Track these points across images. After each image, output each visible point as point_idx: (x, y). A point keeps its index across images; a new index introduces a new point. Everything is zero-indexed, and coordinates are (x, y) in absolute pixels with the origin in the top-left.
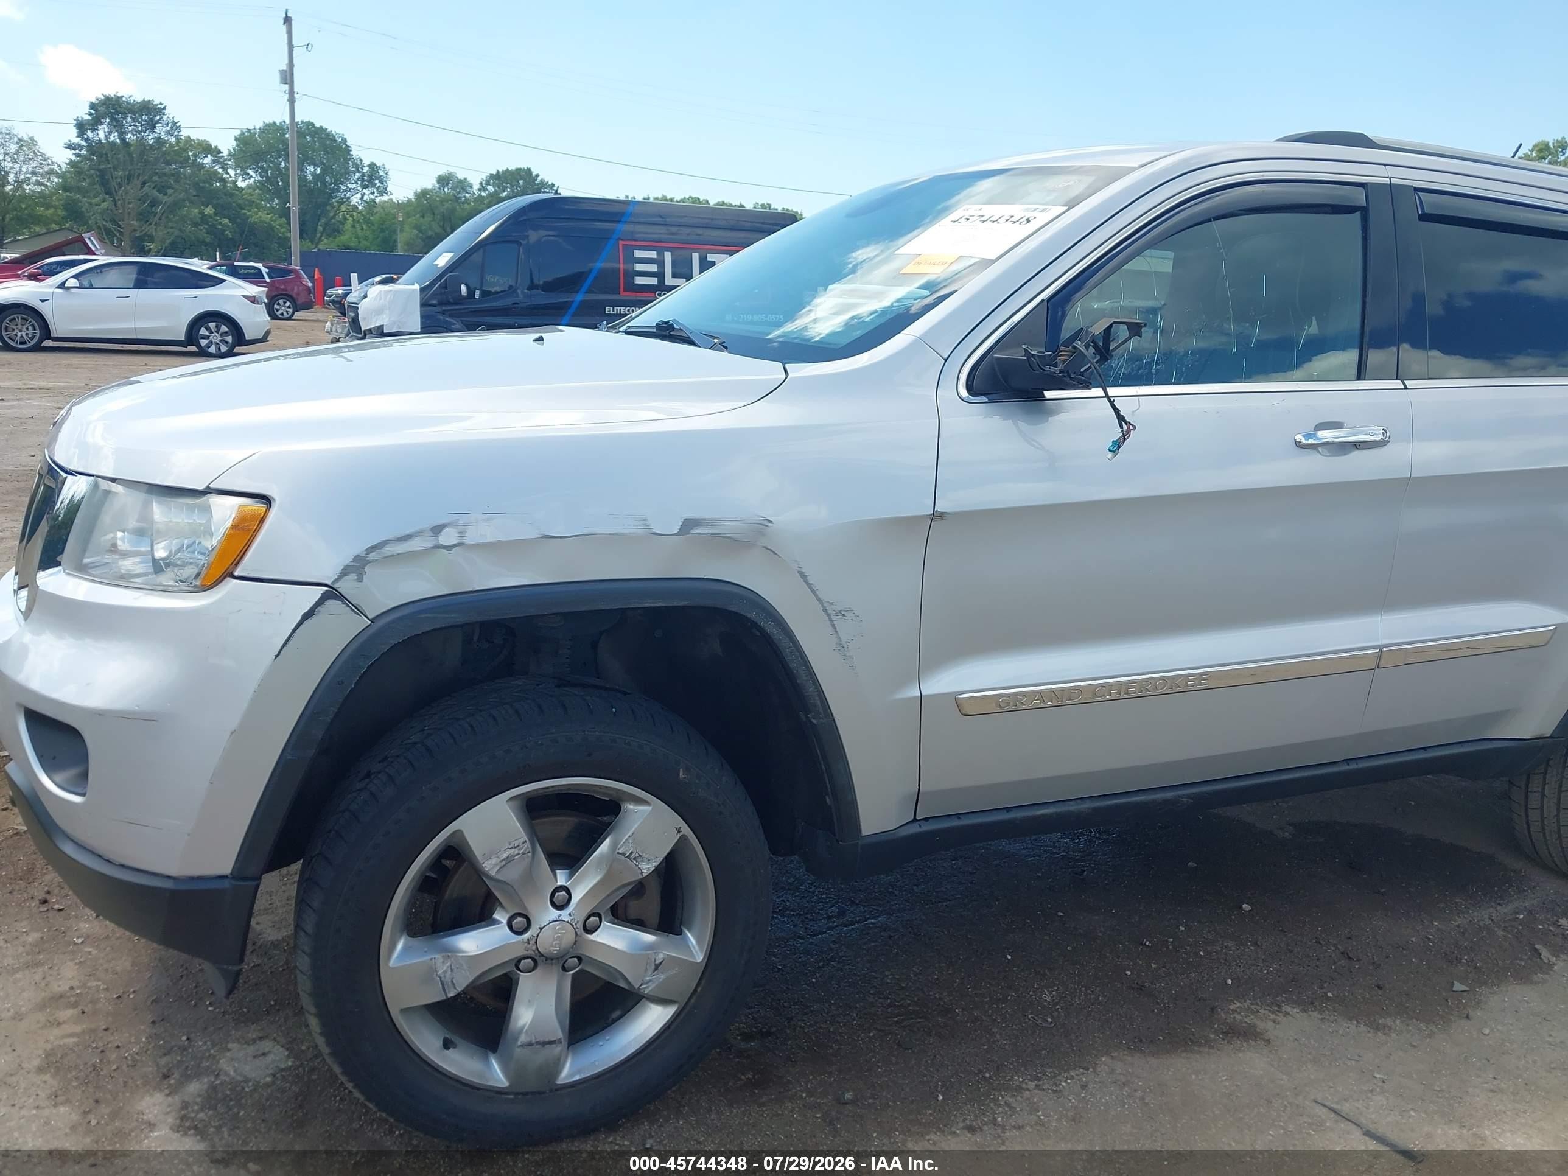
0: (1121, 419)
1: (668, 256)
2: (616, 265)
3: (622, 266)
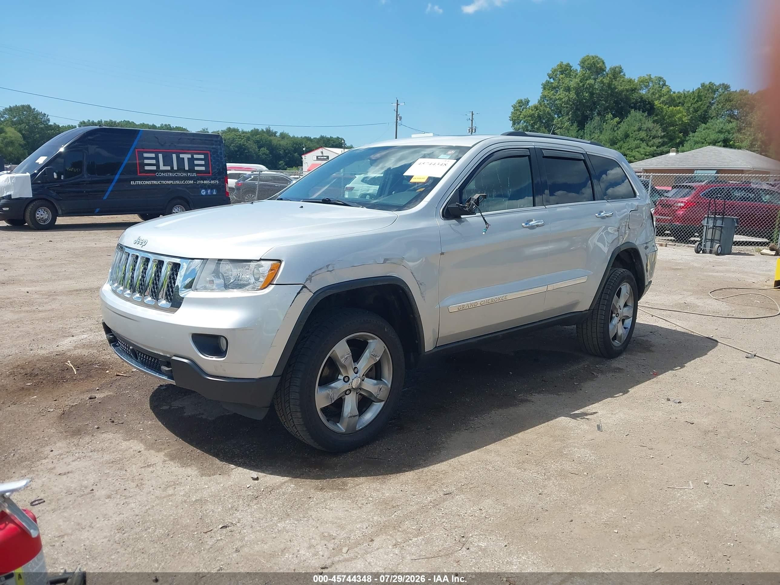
0: (486, 222)
1: (160, 156)
2: (135, 162)
3: (138, 162)
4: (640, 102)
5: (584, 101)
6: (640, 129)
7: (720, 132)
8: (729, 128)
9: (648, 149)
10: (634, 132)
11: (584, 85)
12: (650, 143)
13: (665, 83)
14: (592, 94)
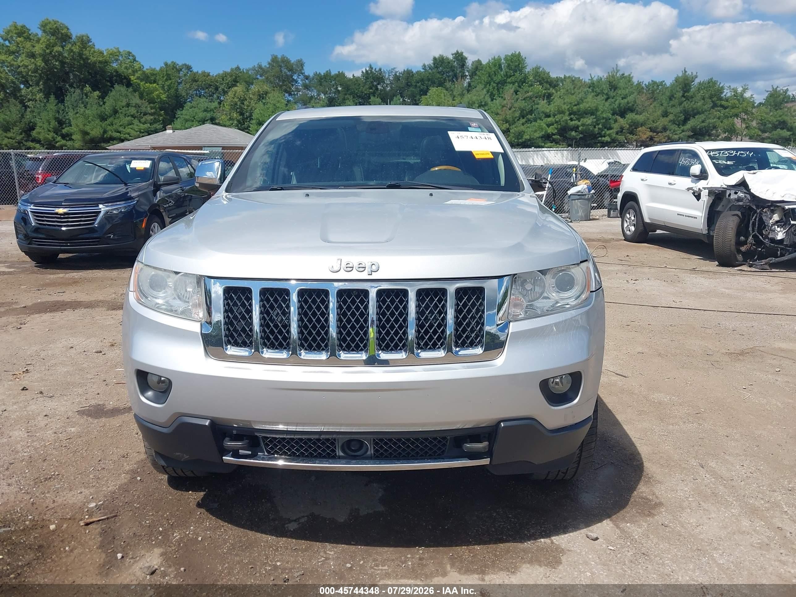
4: (115, 76)
5: (56, 70)
6: (128, 105)
7: (205, 111)
8: (213, 107)
9: (142, 126)
10: (123, 107)
11: (51, 53)
12: (143, 120)
13: (135, 59)
14: (63, 63)
